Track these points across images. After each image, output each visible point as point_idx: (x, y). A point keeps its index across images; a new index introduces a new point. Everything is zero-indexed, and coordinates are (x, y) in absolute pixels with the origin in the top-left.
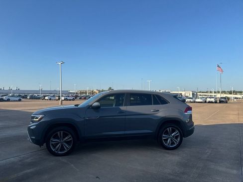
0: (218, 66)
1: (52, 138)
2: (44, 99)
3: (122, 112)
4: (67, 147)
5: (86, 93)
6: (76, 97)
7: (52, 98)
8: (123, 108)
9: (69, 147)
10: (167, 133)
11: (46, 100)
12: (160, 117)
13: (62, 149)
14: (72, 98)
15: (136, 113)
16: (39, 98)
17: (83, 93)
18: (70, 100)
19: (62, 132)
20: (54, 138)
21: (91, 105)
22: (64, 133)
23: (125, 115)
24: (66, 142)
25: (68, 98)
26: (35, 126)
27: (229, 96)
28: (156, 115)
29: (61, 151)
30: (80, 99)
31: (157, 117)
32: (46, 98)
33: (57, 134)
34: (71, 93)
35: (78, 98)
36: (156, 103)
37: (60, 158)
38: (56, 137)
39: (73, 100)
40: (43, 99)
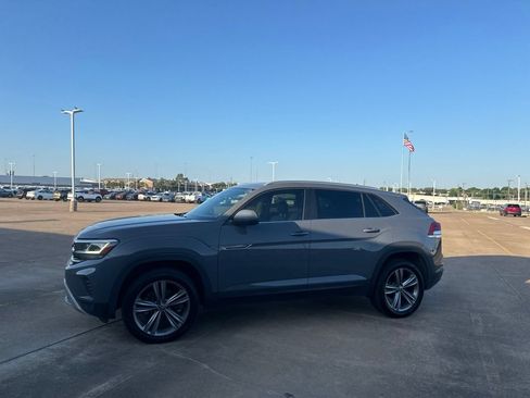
0: (406, 138)
1: (138, 299)
2: (24, 196)
3: (300, 233)
4: (177, 320)
5: (122, 185)
6: (103, 193)
7: (45, 195)
8: (303, 224)
9: (182, 319)
10: (393, 280)
11: (29, 198)
12: (382, 245)
13: (164, 325)
14: (94, 196)
15: (333, 236)
16: (10, 195)
17: (115, 185)
18: (90, 201)
19: (163, 283)
20: (143, 298)
21: (232, 217)
22: (168, 286)
23: (310, 242)
24: (173, 307)
25: (86, 196)
26: (93, 270)
27: (427, 198)
28: (374, 240)
29: (161, 329)
30: (113, 198)
31: (376, 245)
32: (30, 194)
33: (152, 288)
34: (87, 184)
35: (108, 196)
36: (371, 213)
37: (162, 348)
38: (149, 295)
39: (98, 200)
40: (21, 198)
